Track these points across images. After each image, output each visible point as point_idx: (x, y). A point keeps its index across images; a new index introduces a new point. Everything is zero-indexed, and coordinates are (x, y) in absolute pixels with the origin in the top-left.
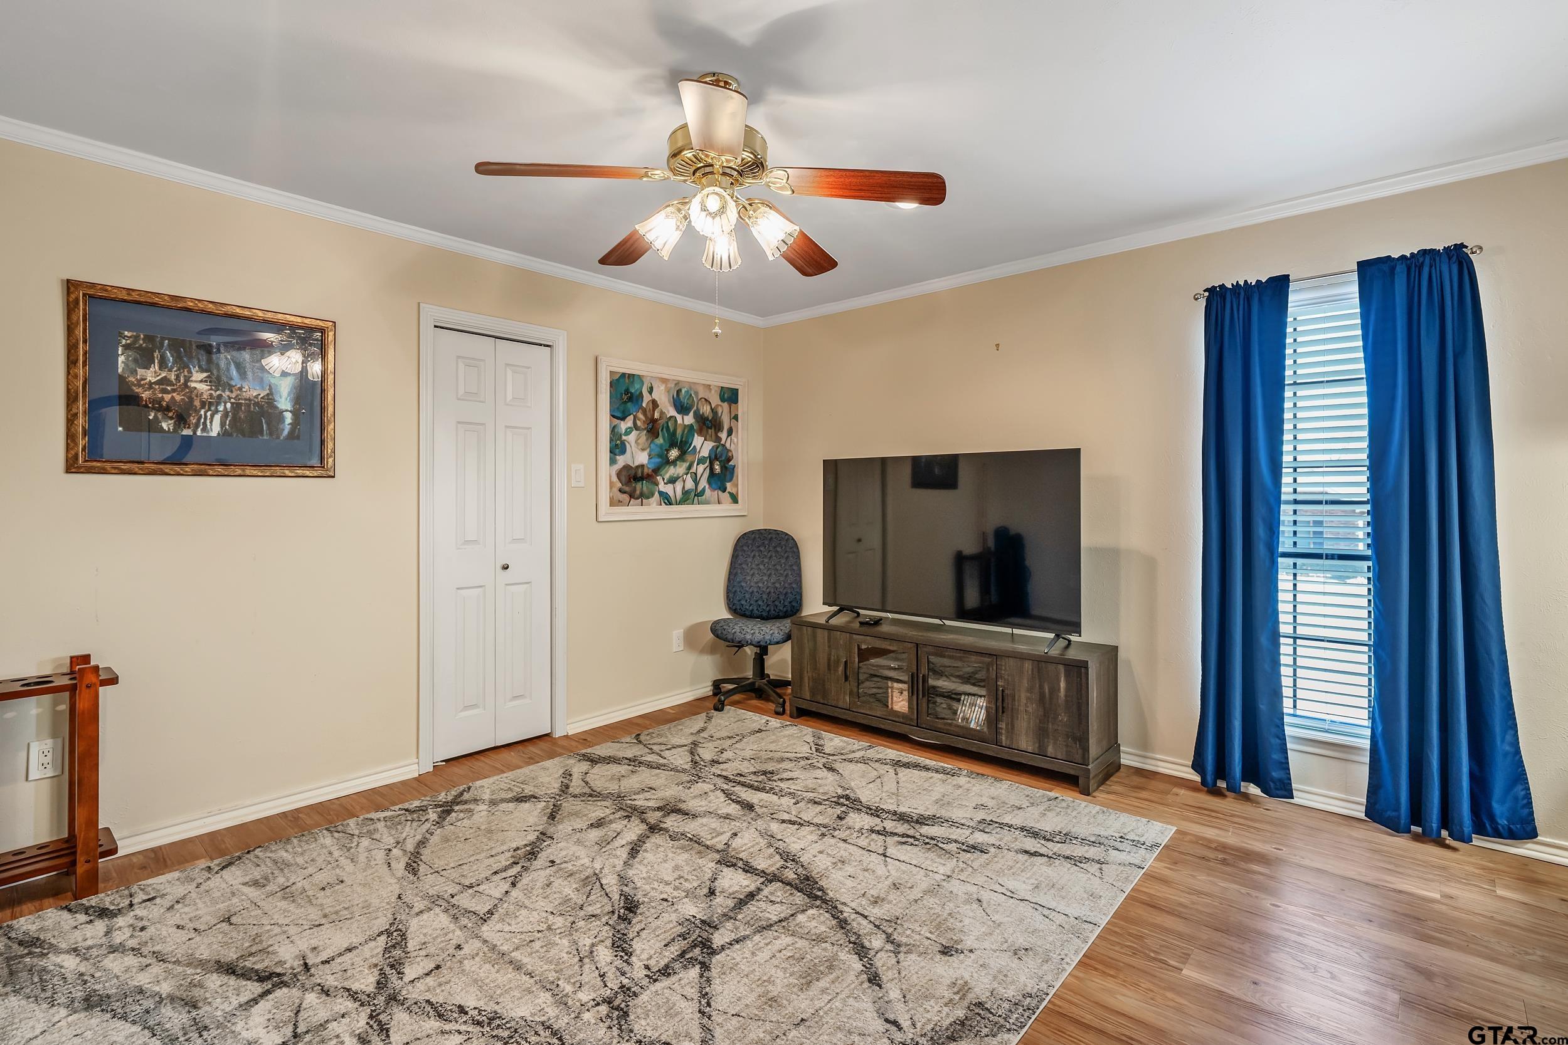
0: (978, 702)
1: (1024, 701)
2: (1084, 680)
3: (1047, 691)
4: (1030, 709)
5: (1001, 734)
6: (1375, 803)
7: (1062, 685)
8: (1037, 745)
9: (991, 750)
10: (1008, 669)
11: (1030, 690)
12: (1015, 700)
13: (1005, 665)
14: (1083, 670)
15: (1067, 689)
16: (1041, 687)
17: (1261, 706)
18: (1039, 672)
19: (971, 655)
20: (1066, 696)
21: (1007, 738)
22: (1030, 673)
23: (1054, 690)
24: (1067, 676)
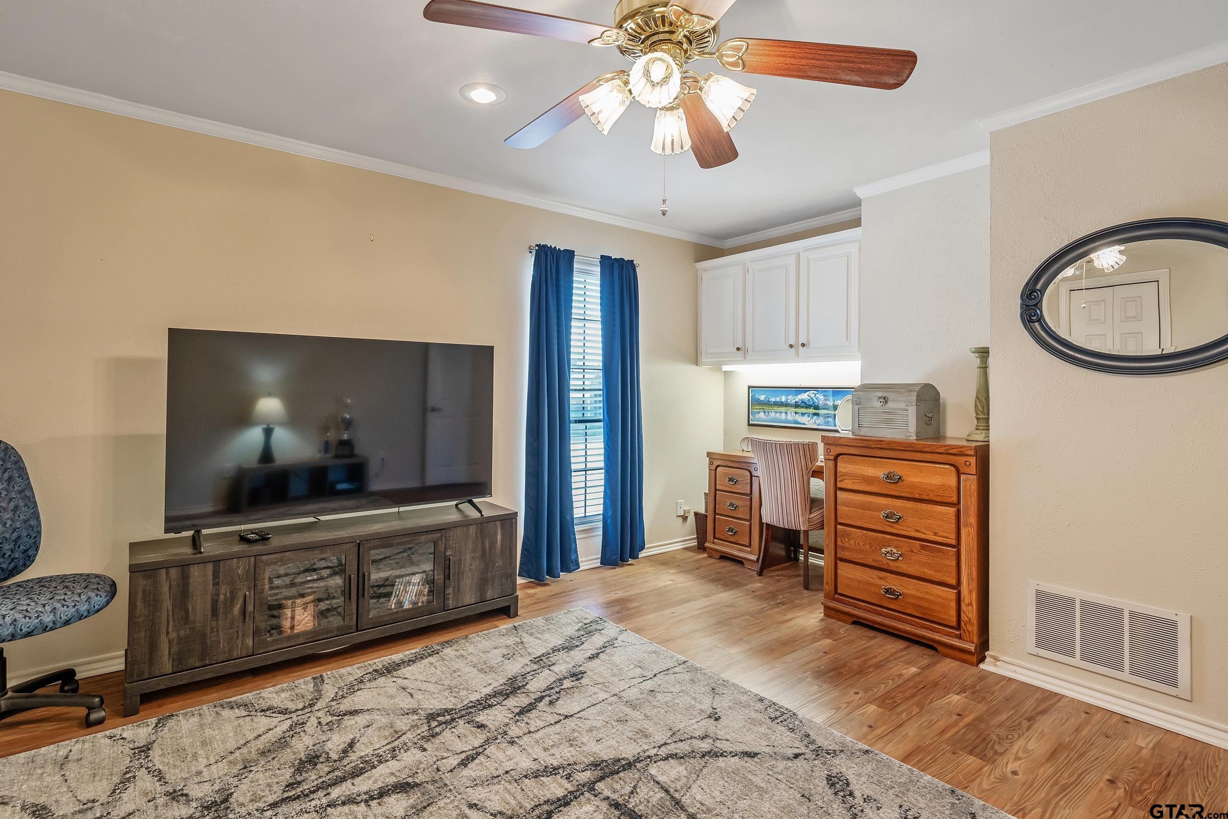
0: (413, 580)
1: (468, 561)
2: (514, 528)
3: (487, 546)
4: (474, 567)
5: (448, 599)
6: (605, 555)
7: (499, 537)
8: (479, 595)
9: (439, 617)
10: (455, 538)
11: (474, 550)
12: (461, 564)
13: (453, 536)
14: (514, 520)
15: (503, 540)
16: (483, 544)
17: (568, 518)
18: (481, 533)
19: (421, 535)
20: (502, 545)
21: (453, 600)
22: (474, 535)
23: (493, 543)
24: (502, 529)
